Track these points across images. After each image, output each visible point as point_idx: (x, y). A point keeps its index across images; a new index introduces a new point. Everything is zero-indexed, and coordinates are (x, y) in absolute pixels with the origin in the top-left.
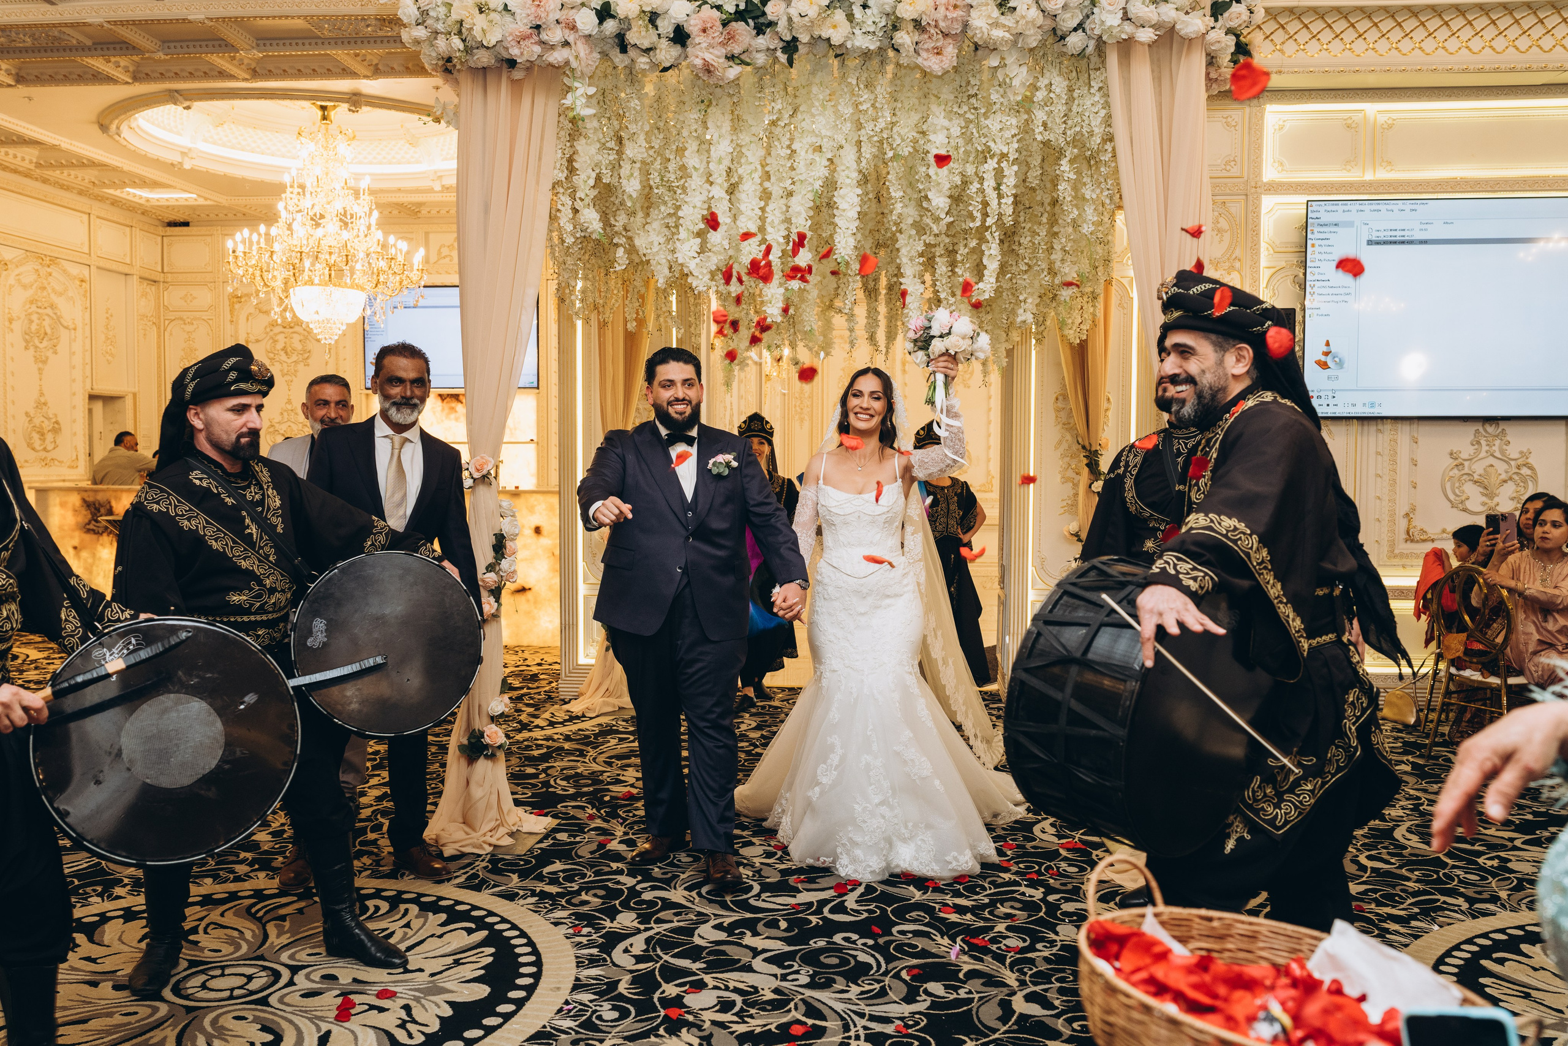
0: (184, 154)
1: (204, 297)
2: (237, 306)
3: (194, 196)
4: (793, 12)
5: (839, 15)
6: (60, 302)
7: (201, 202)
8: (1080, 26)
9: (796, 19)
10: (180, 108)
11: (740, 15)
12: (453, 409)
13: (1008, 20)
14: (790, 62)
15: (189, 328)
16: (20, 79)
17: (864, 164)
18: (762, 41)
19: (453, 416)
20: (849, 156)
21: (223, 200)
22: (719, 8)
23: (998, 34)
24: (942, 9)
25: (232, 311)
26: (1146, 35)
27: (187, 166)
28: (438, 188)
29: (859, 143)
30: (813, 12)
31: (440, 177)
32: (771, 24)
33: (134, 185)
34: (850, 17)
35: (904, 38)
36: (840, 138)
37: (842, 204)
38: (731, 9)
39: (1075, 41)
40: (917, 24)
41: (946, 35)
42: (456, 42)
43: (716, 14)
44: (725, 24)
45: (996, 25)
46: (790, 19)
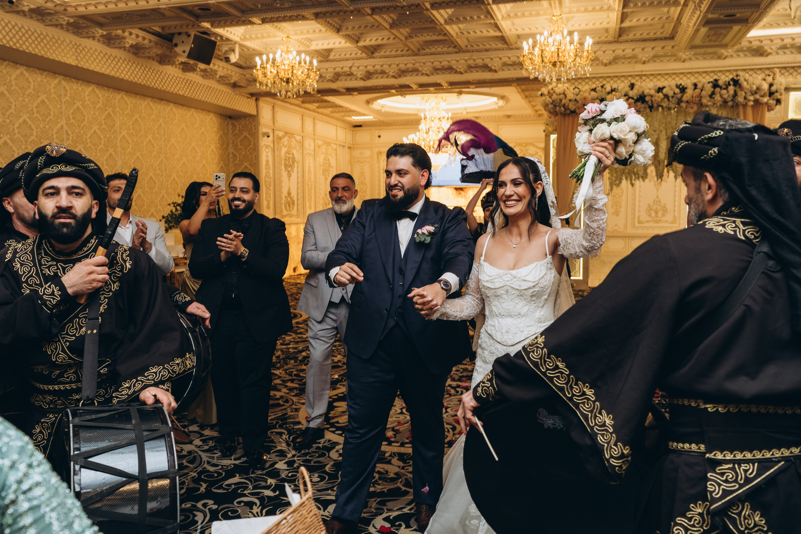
0: (382, 107)
1: (367, 153)
2: (380, 156)
3: (371, 117)
4: (653, 99)
5: (666, 100)
6: (330, 158)
7: (374, 120)
8: (732, 100)
9: (654, 101)
10: (402, 97)
11: (637, 100)
12: (460, 194)
13: (712, 100)
14: (651, 111)
15: (362, 165)
16: (359, 94)
17: (668, 134)
18: (643, 105)
19: (460, 196)
20: (664, 133)
21: (381, 118)
22: (632, 98)
23: (709, 103)
24: (694, 98)
25: (378, 158)
26: (752, 103)
27: (383, 111)
28: (465, 113)
29: (666, 129)
30: (659, 100)
31: (466, 109)
32: (647, 102)
33: (356, 115)
34: (668, 100)
35: (683, 105)
36: (661, 128)
37: (661, 145)
38: (635, 98)
39: (730, 104)
40: (687, 102)
41: (694, 103)
42: (563, 109)
43: (633, 101)
44: (635, 102)
45: (709, 101)
46: (652, 101)
